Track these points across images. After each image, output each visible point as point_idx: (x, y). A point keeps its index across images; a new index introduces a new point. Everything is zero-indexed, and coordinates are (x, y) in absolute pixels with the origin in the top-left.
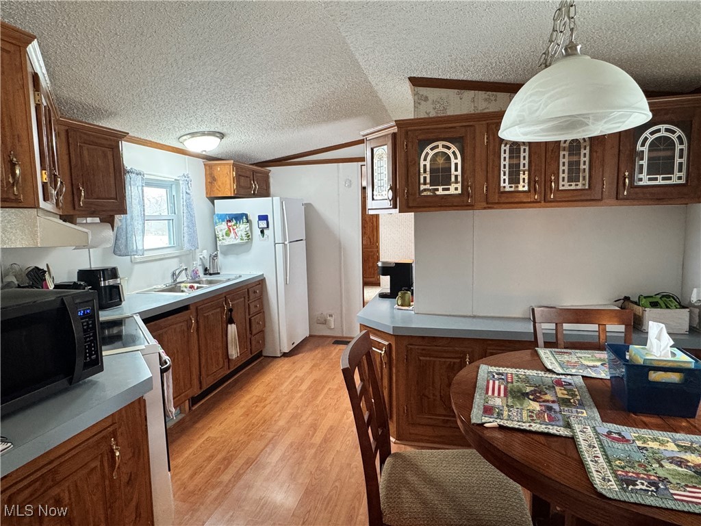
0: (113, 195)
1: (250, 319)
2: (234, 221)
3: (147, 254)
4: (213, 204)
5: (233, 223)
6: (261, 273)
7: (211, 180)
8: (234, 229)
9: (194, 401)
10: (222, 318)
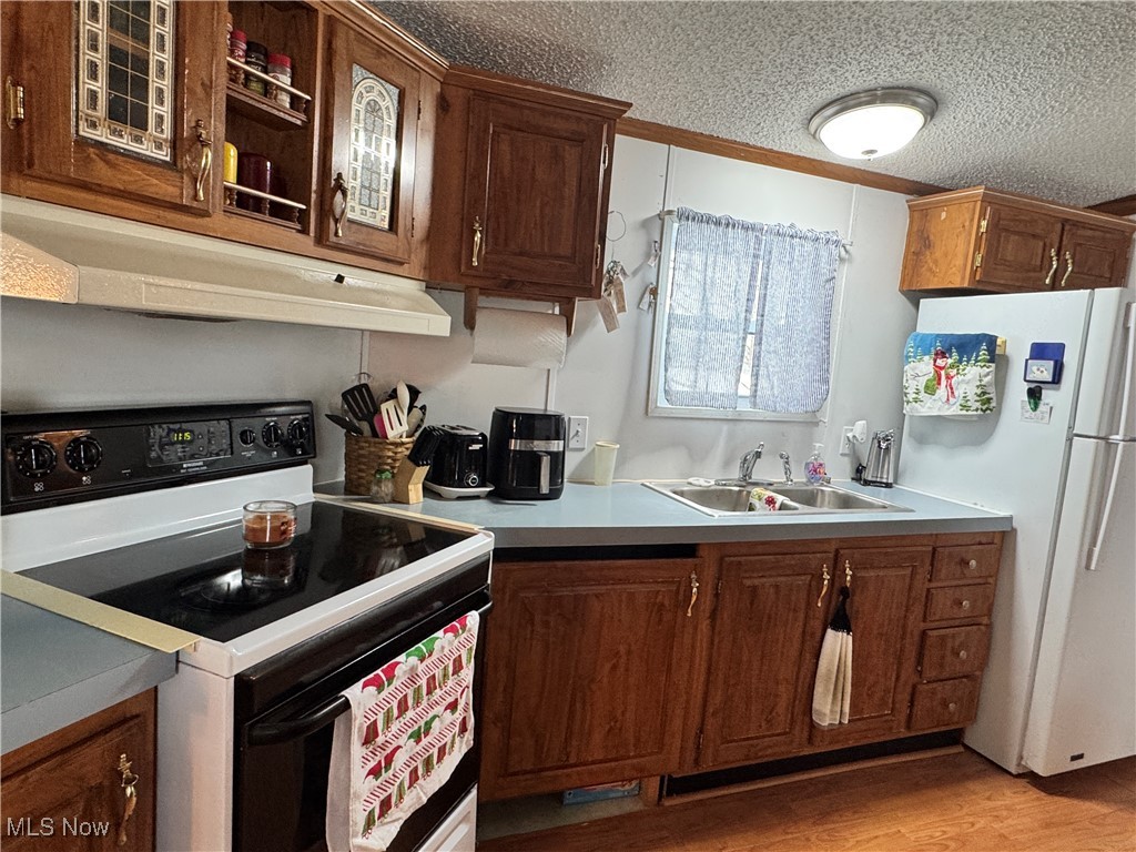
0: (565, 250)
2: (955, 356)
6: (1007, 515)
7: (919, 245)
8: (949, 377)
10: (809, 604)
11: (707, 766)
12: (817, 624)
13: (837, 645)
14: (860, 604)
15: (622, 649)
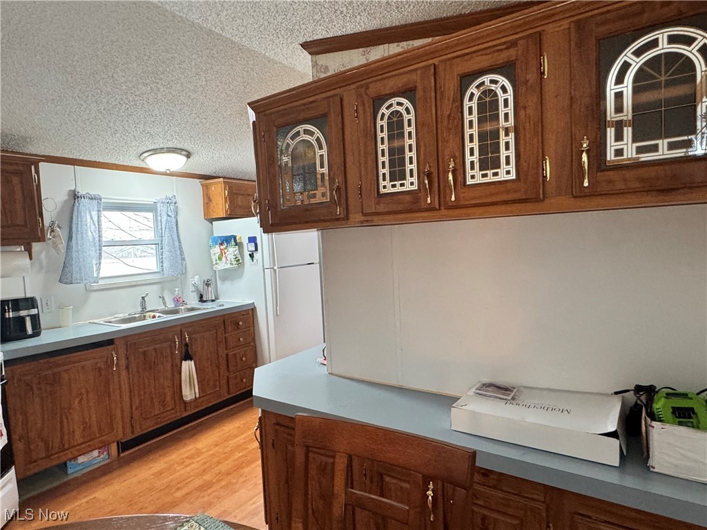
2: (225, 244)
3: (101, 282)
5: (224, 246)
6: (252, 302)
7: (208, 200)
8: (225, 253)
10: (172, 353)
11: (138, 432)
12: (178, 361)
13: (188, 367)
14: (195, 349)
15: (83, 391)
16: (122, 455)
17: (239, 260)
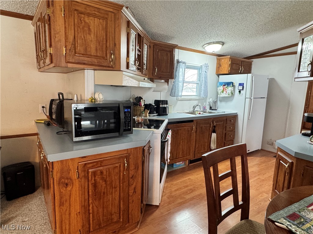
0: (169, 71)
1: (225, 133)
2: (227, 86)
3: (182, 97)
4: (219, 77)
5: (226, 87)
6: (236, 112)
7: (219, 66)
8: (226, 90)
9: (191, 162)
10: (210, 129)
11: (196, 158)
12: (211, 132)
13: (214, 135)
15: (184, 138)
16: (190, 165)
17: (233, 93)
